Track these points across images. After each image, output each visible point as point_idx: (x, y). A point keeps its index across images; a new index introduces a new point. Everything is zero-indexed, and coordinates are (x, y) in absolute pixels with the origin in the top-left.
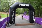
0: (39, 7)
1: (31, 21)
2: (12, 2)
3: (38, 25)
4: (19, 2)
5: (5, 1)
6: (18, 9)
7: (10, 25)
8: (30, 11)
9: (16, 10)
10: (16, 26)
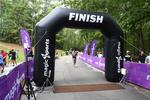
0: (137, 27)
1: (112, 76)
2: (43, 6)
3: (136, 88)
4: (69, 7)
5: (19, 5)
6: (65, 33)
7: (35, 88)
8: (107, 40)
9: (57, 35)
10: (57, 95)
